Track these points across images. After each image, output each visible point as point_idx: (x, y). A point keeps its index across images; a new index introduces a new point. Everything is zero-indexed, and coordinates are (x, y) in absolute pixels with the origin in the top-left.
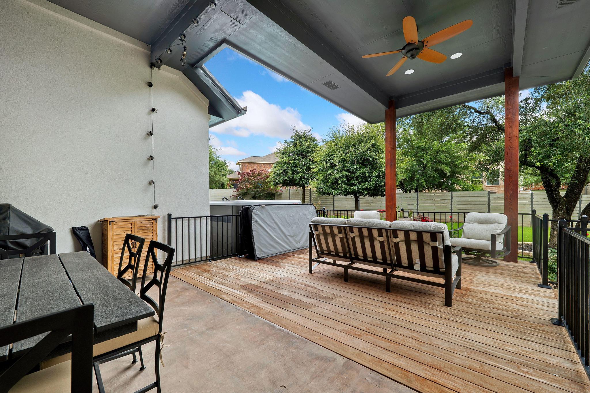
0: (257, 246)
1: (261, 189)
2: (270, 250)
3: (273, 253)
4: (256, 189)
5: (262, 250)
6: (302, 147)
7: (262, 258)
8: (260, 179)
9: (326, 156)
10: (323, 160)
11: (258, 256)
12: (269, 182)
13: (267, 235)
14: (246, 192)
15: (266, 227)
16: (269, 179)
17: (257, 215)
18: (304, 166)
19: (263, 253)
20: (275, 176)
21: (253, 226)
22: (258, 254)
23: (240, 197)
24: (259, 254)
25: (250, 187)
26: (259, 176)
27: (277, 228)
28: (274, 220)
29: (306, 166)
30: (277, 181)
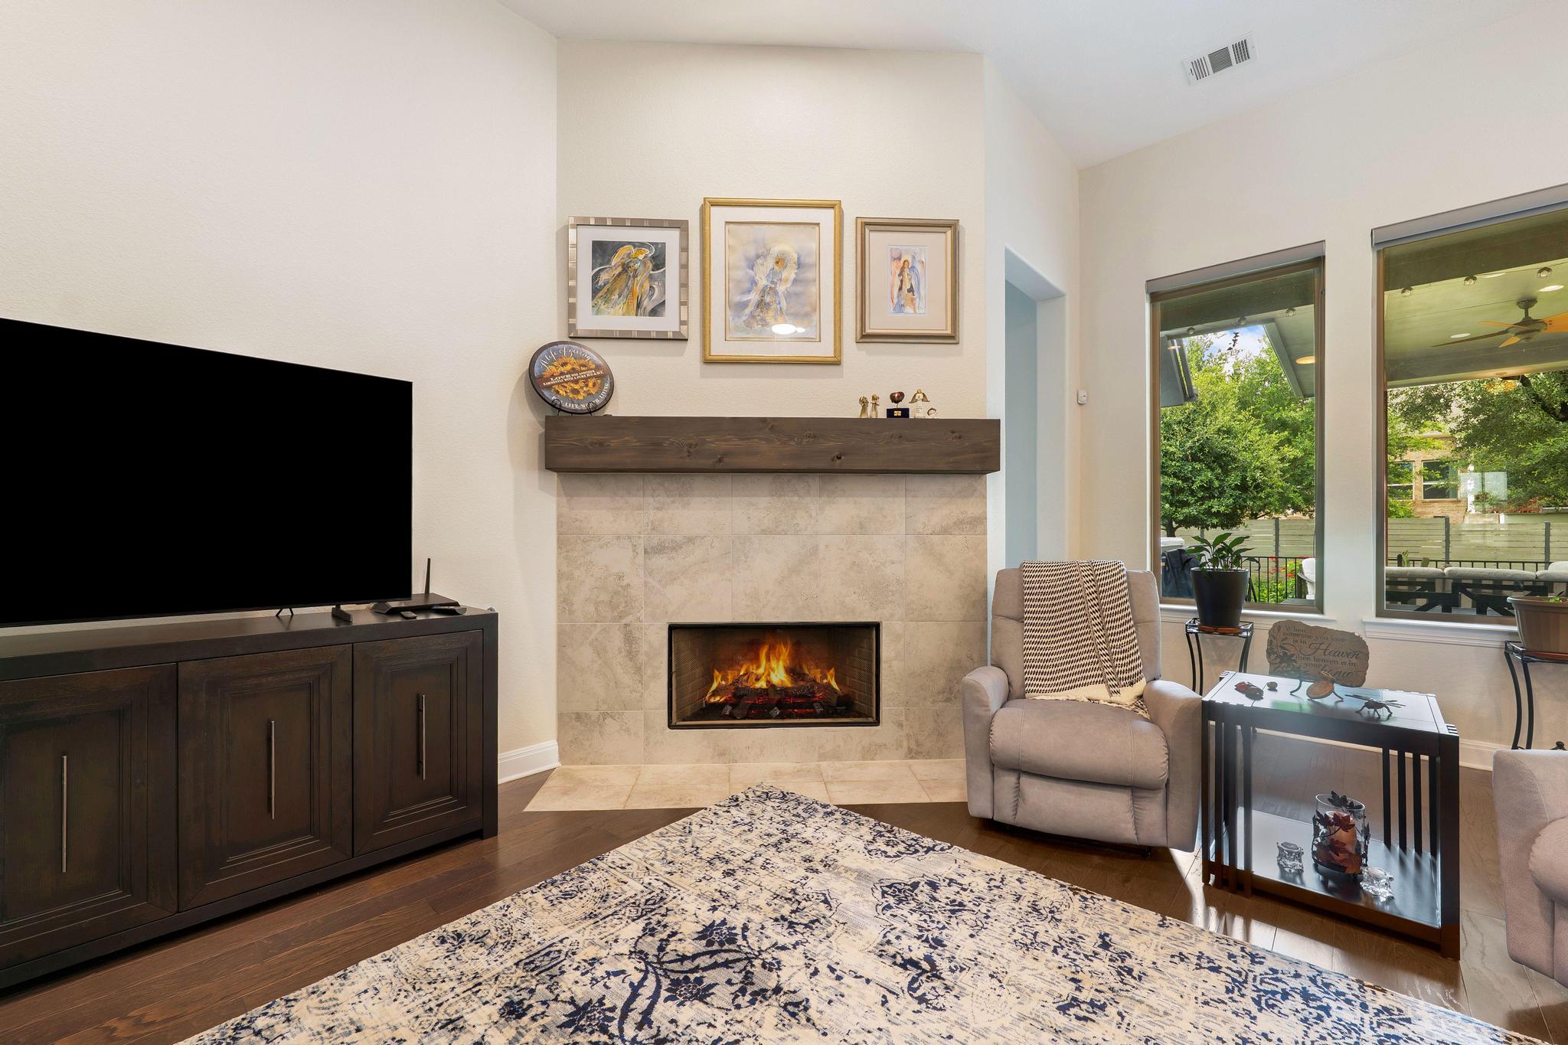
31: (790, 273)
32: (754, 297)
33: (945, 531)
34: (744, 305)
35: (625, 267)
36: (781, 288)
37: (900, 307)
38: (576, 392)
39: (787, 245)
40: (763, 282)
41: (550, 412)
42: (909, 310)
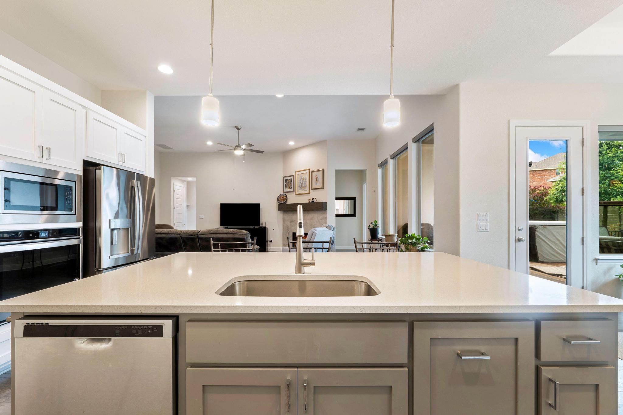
0: (540, 253)
1: (538, 205)
2: (551, 258)
3: (554, 260)
5: (543, 257)
7: (544, 262)
8: (536, 195)
11: (540, 260)
12: (550, 199)
13: (550, 247)
15: (548, 241)
16: (549, 197)
17: (540, 232)
20: (558, 193)
21: (536, 239)
22: (540, 259)
24: (541, 259)
26: (535, 192)
27: (557, 242)
28: (555, 236)
29: (608, 180)
30: (560, 198)
31: (304, 181)
32: (300, 185)
33: (322, 219)
34: (300, 186)
35: (288, 182)
36: (303, 183)
37: (316, 184)
38: (282, 201)
39: (304, 177)
40: (301, 182)
41: (279, 204)
42: (317, 184)
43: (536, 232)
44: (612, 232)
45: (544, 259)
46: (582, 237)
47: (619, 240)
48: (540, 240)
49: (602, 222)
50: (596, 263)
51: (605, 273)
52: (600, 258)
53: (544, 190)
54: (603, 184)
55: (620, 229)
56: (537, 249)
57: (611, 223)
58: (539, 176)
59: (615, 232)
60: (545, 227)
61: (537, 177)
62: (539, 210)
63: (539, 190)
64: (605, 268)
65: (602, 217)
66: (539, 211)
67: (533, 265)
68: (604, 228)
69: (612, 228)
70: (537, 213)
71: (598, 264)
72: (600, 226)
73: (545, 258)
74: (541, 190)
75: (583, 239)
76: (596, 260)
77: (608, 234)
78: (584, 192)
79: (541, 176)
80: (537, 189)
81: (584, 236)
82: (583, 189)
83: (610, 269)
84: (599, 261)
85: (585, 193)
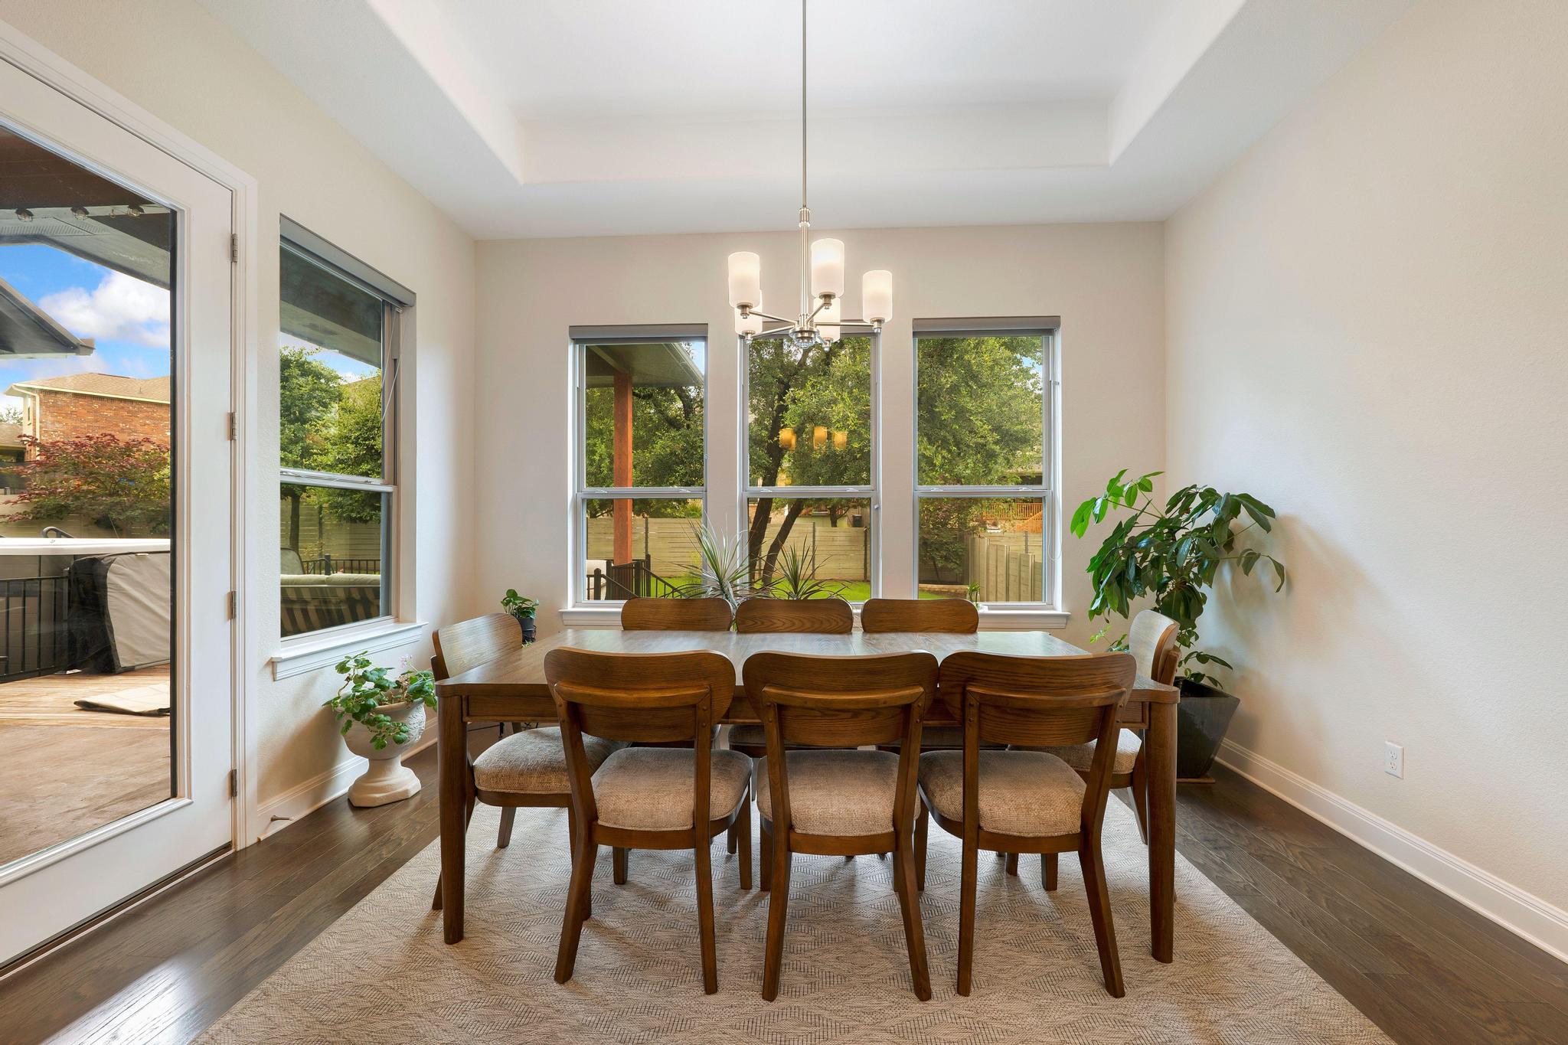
0: (121, 643)
2: (160, 651)
4: (111, 495)
5: (135, 652)
6: (288, 393)
7: (137, 666)
8: (132, 465)
9: (357, 430)
10: (348, 438)
11: (123, 664)
14: (66, 507)
15: (151, 600)
17: (124, 575)
18: (296, 443)
19: (138, 657)
21: (109, 599)
22: (124, 659)
23: (50, 530)
24: (126, 661)
25: (85, 487)
26: (129, 456)
43: (109, 575)
44: (308, 562)
45: (138, 660)
46: (229, 591)
47: (323, 582)
48: (126, 600)
49: (289, 540)
50: (274, 673)
51: (296, 703)
52: (284, 656)
53: (156, 453)
54: (290, 452)
55: (321, 555)
56: (112, 632)
57: (305, 541)
58: (148, 418)
59: (313, 561)
60: (142, 558)
61: (142, 419)
62: (141, 509)
63: (141, 450)
64: (297, 682)
65: (290, 528)
66: (140, 511)
67: (95, 688)
68: (292, 555)
69: (309, 553)
70: (133, 518)
71: (278, 676)
72: (282, 549)
73: (143, 655)
74: (147, 453)
75: (232, 598)
76: (272, 664)
77: (300, 569)
78: (237, 427)
79: (153, 418)
80: (135, 449)
81: (235, 588)
82: (232, 418)
83: (310, 684)
84: (280, 668)
85: (237, 432)
